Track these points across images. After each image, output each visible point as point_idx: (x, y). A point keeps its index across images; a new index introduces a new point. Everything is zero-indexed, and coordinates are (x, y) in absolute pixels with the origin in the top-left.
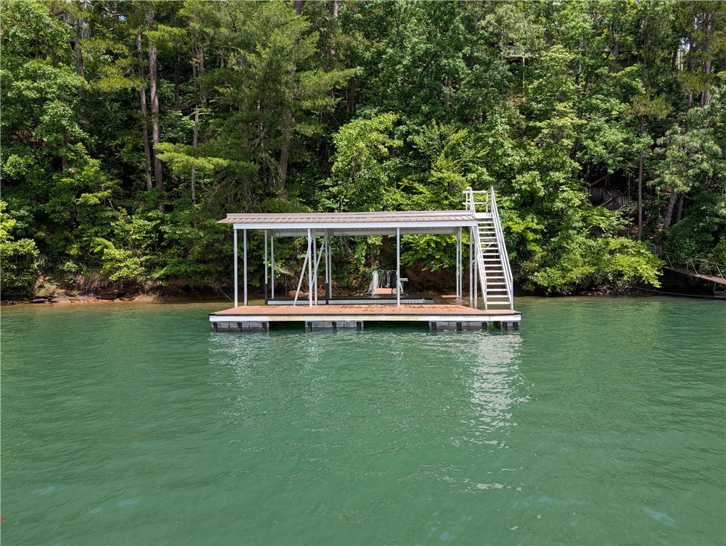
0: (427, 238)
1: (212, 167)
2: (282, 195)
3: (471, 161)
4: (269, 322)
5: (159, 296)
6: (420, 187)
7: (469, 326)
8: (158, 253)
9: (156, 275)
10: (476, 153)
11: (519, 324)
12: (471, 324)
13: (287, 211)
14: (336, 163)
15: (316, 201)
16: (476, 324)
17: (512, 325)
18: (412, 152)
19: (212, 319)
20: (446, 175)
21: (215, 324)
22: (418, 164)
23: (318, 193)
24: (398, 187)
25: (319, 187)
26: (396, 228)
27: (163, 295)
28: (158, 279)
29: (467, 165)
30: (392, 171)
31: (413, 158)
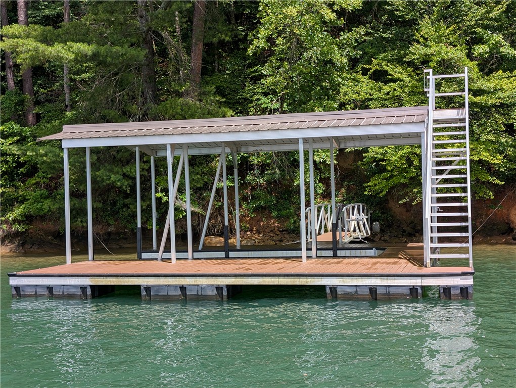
0: (405, 151)
1: (72, 57)
2: (187, 93)
3: (478, 25)
4: (91, 286)
5: (18, 246)
6: (396, 71)
7: (388, 294)
8: (18, 184)
9: (11, 216)
10: (488, 12)
11: (470, 291)
12: (392, 290)
13: (192, 117)
14: (255, 42)
15: (246, 99)
16: (400, 291)
17: (458, 292)
18: (386, 17)
19: (14, 282)
20: (434, 49)
21: (17, 288)
22: (396, 35)
23: (249, 87)
24: (365, 72)
25: (252, 79)
26: (298, 139)
27: (23, 245)
28: (15, 221)
29: (475, 33)
30: (355, 48)
31: (387, 26)
